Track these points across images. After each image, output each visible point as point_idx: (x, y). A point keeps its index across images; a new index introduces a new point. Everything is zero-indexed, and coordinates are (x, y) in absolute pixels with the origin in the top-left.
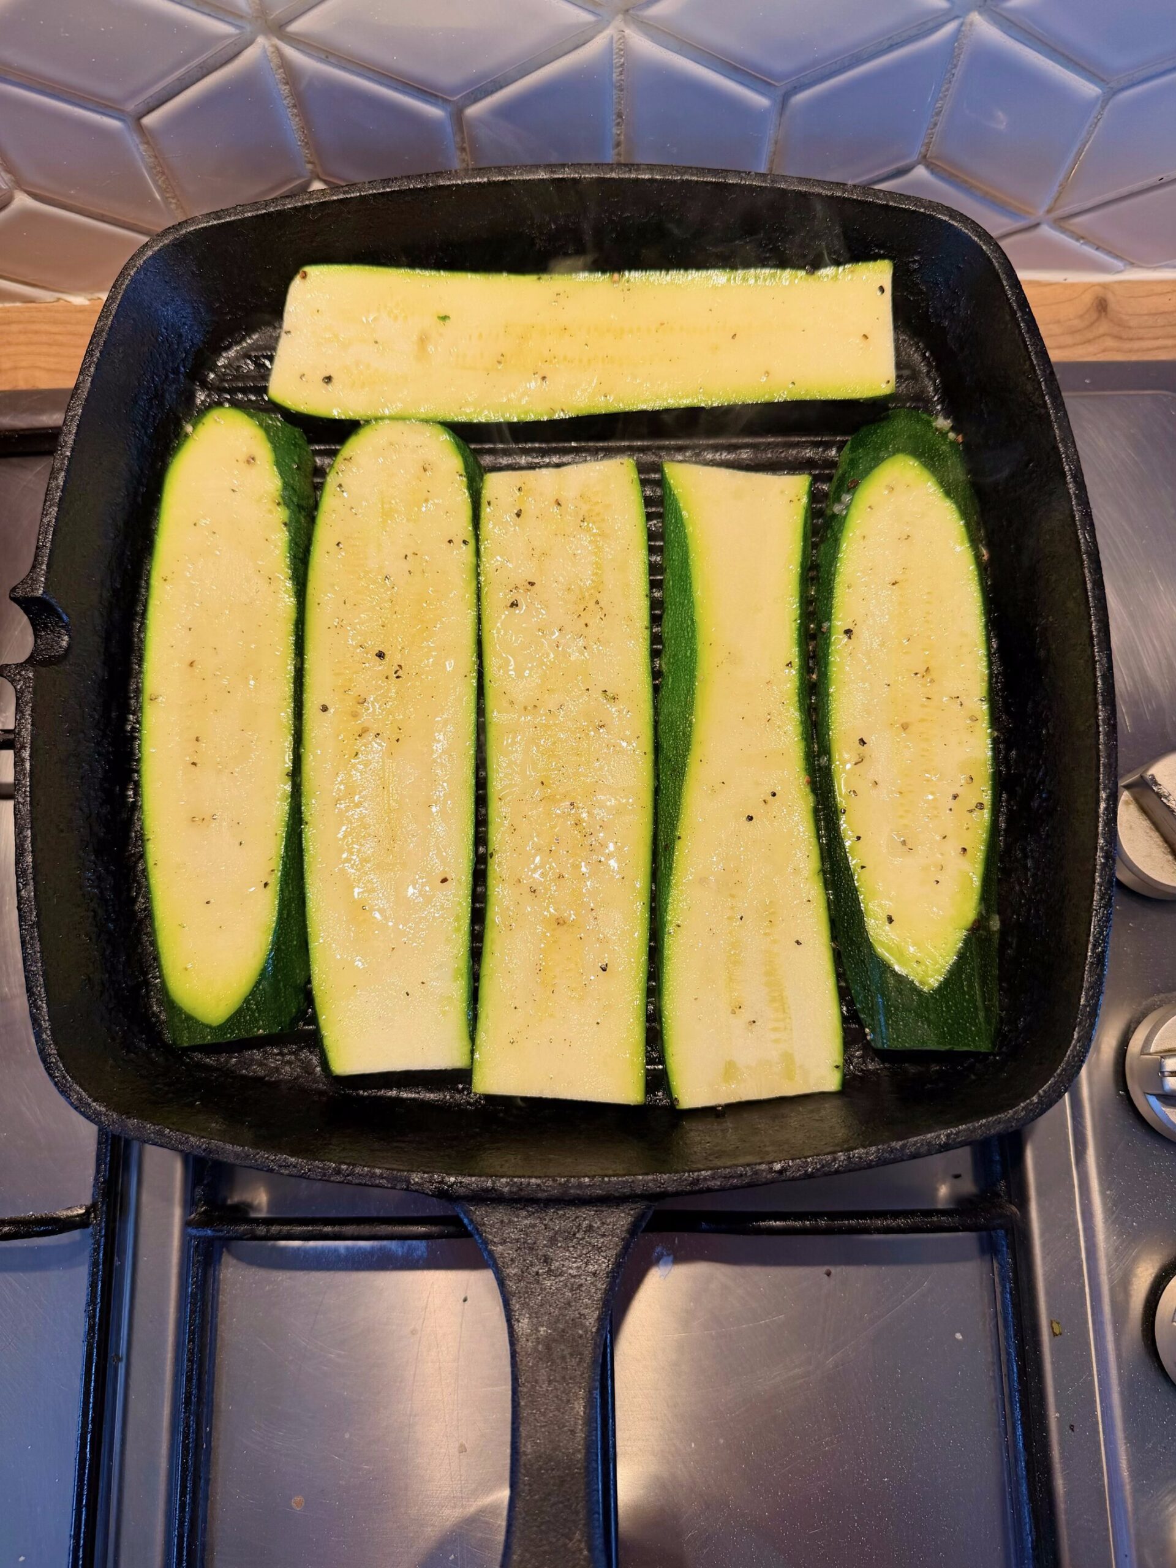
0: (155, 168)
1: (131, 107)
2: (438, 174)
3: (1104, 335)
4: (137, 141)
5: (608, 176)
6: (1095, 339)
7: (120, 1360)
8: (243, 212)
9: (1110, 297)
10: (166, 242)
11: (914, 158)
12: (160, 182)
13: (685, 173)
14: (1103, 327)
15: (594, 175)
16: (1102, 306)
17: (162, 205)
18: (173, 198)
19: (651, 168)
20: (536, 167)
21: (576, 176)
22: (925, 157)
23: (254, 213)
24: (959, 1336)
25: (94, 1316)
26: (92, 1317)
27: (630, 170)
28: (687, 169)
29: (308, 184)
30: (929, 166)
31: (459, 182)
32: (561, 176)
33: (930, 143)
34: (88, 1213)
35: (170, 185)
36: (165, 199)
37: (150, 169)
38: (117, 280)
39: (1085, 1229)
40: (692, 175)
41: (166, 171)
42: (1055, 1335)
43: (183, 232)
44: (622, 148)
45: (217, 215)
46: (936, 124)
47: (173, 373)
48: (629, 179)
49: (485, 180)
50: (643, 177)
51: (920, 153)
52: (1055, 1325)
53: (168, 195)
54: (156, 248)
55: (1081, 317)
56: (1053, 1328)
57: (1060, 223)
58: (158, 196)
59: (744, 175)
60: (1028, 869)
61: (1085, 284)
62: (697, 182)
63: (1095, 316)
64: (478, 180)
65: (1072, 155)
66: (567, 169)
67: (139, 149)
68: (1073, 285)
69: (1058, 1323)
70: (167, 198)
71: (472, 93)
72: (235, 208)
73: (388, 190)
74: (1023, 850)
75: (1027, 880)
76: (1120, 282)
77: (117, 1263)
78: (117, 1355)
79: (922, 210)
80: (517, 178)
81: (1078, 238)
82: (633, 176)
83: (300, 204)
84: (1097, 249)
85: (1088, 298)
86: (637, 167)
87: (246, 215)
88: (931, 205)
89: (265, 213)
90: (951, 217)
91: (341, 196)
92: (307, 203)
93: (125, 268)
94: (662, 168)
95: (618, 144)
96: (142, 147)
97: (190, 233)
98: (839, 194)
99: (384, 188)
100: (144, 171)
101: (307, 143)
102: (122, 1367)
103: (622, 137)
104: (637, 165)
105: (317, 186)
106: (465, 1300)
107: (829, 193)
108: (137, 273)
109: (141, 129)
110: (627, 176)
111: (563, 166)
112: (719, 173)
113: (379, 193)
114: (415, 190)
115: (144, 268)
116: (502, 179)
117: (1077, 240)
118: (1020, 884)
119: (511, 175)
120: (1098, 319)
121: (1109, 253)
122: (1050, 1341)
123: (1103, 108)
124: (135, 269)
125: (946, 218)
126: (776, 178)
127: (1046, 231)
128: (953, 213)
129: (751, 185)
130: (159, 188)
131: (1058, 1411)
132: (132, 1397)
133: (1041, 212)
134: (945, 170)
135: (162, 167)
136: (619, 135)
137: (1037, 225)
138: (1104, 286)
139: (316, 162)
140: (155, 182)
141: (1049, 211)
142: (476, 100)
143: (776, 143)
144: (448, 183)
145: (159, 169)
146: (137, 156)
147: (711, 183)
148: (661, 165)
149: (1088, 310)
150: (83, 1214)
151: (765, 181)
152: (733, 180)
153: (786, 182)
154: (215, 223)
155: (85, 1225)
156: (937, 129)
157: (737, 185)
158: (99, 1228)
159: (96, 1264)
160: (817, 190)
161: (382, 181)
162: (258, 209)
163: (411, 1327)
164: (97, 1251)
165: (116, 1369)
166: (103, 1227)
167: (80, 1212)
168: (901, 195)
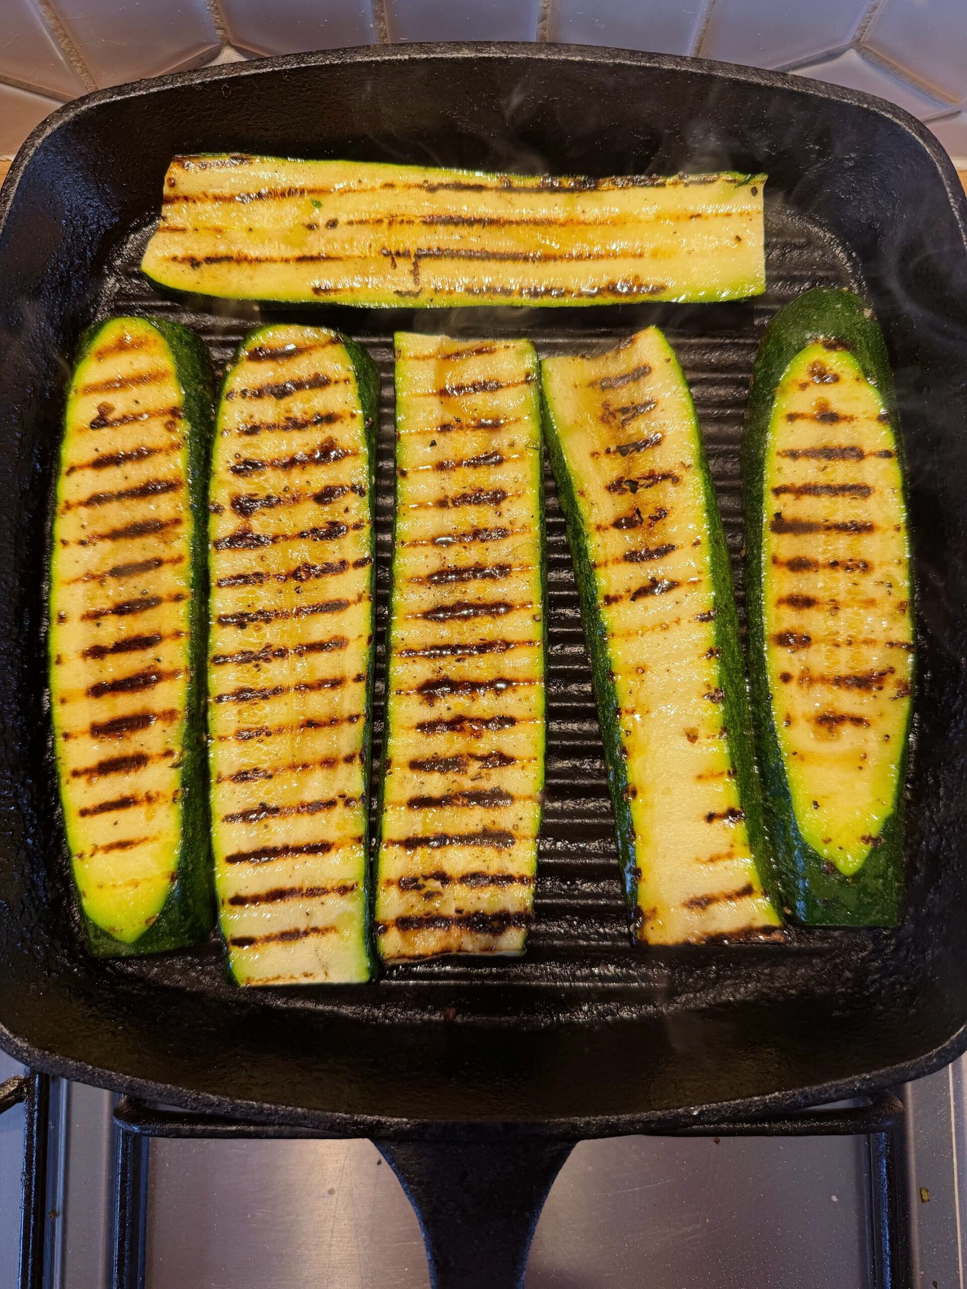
0: (56, 30)
2: (356, 50)
4: (36, 1)
5: (537, 57)
7: (56, 1214)
8: (147, 87)
10: (67, 119)
11: (848, 40)
12: (63, 46)
13: (617, 57)
17: (67, 68)
18: (78, 62)
19: (581, 49)
20: (458, 45)
21: (503, 55)
22: (858, 41)
23: (160, 89)
24: (834, 1198)
25: (31, 1184)
26: (28, 1187)
27: (560, 51)
28: (619, 52)
30: (861, 51)
31: (378, 58)
32: (487, 55)
33: (865, 27)
35: (74, 48)
36: (69, 63)
37: (52, 31)
39: (956, 1107)
41: (68, 33)
42: (923, 1201)
43: (84, 108)
44: (547, 23)
46: (875, 8)
47: (80, 258)
48: (559, 61)
49: (407, 57)
50: (573, 58)
51: (854, 36)
52: (924, 1193)
53: (72, 59)
54: (56, 126)
56: (922, 1196)
58: (61, 58)
59: (678, 60)
60: (940, 799)
62: (630, 66)
64: (399, 57)
66: (492, 48)
67: (37, 10)
69: (927, 1191)
70: (71, 62)
72: (140, 82)
73: (303, 65)
74: (936, 778)
75: (939, 810)
77: (51, 1127)
78: (54, 1211)
79: (865, 106)
80: (440, 56)
82: (563, 57)
83: (208, 79)
86: (567, 47)
87: (151, 90)
88: (874, 100)
89: (172, 89)
90: (894, 114)
91: (253, 72)
92: (216, 78)
94: (593, 49)
95: (544, 18)
96: (42, 8)
98: (779, 85)
99: (298, 63)
100: (46, 33)
101: (217, 8)
102: (59, 1221)
103: (549, 11)
104: (568, 45)
105: (229, 56)
107: (769, 84)
108: (35, 154)
110: (556, 57)
111: (489, 44)
112: (653, 58)
113: (293, 69)
114: (332, 65)
115: (43, 148)
116: (425, 56)
118: (932, 812)
119: (433, 52)
122: (919, 1206)
124: (34, 149)
125: (889, 116)
126: (712, 65)
128: (894, 109)
129: (685, 72)
130: (62, 51)
131: (923, 1269)
133: (964, 101)
134: (876, 55)
135: (64, 29)
136: (545, 8)
137: (960, 112)
139: (226, 27)
140: (58, 45)
143: (708, 21)
144: (367, 59)
145: (61, 31)
146: (37, 17)
147: (645, 68)
148: (592, 47)
150: (15, 1091)
151: (701, 68)
152: (668, 66)
153: (724, 69)
154: (119, 98)
155: (20, 1100)
156: (876, 13)
157: (673, 71)
158: (33, 1099)
159: (29, 1137)
160: (756, 80)
161: (296, 55)
162: (164, 84)
163: (329, 1187)
164: (30, 1125)
165: (53, 1224)
166: (36, 1100)
167: (12, 1089)
168: (843, 88)
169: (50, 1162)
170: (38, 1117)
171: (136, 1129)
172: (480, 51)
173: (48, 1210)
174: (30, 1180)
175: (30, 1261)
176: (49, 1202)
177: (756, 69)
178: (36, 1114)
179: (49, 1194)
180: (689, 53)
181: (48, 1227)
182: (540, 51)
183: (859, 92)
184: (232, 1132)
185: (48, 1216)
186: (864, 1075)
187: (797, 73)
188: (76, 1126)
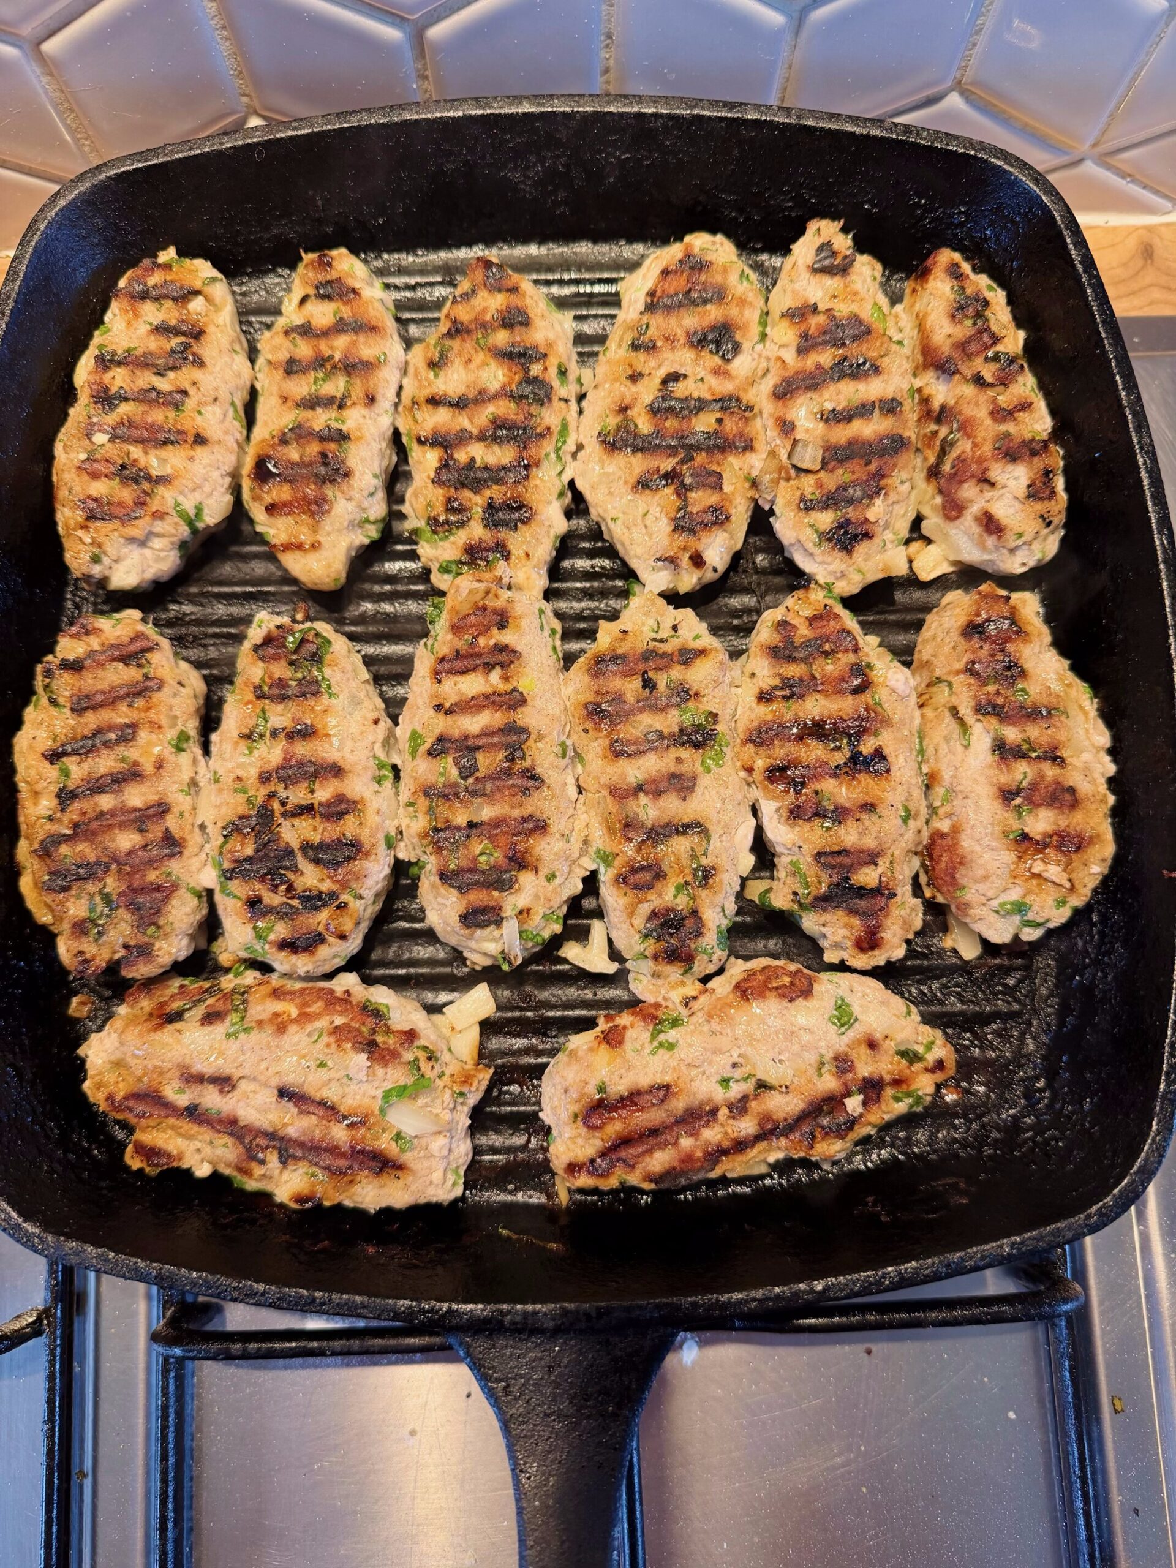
0: (62, 104)
1: (27, 30)
2: (402, 107)
3: (1151, 285)
4: (38, 70)
5: (606, 110)
6: (1140, 290)
7: (85, 1476)
8: (172, 152)
9: (1157, 243)
10: (82, 189)
11: (949, 83)
12: (69, 121)
13: (694, 107)
14: (1150, 276)
15: (588, 109)
16: (1147, 252)
17: (73, 146)
18: (86, 139)
19: (655, 100)
20: (518, 99)
21: (568, 109)
22: (960, 82)
23: (186, 154)
24: (1012, 1415)
25: (53, 1435)
26: (50, 1437)
27: (631, 103)
28: (696, 102)
29: (244, 120)
30: (965, 94)
31: (429, 116)
32: (550, 110)
33: (966, 67)
34: (39, 1320)
35: (81, 124)
36: (76, 140)
37: (56, 106)
38: (24, 236)
39: (1147, 1297)
40: (703, 108)
41: (75, 107)
42: (1116, 1412)
43: (102, 177)
44: (611, 75)
45: (141, 155)
46: (974, 45)
48: (630, 113)
49: (460, 114)
50: (646, 110)
51: (955, 78)
52: (1117, 1402)
53: (79, 136)
54: (70, 197)
55: (1125, 265)
56: (1114, 1405)
57: (1105, 159)
58: (68, 137)
59: (763, 109)
61: (1128, 227)
62: (709, 117)
63: (1140, 263)
64: (452, 114)
65: (1127, 80)
66: (556, 101)
67: (41, 82)
68: (1115, 228)
69: (1120, 1399)
70: (79, 139)
71: (435, 10)
72: (162, 148)
73: (345, 125)
76: (1168, 225)
77: (77, 1369)
78: (81, 1471)
79: (973, 153)
81: (1123, 175)
82: (635, 110)
83: (240, 143)
84: (1144, 188)
85: (1132, 243)
86: (639, 99)
87: (176, 156)
88: (983, 147)
89: (200, 154)
90: (1005, 160)
91: (290, 133)
92: (249, 141)
93: (35, 221)
94: (667, 100)
95: (607, 71)
96: (45, 80)
97: (110, 178)
98: (877, 133)
100: (50, 108)
101: (241, 72)
102: (88, 1483)
103: (612, 62)
104: (638, 97)
105: (254, 122)
106: (469, 1396)
107: (865, 132)
108: (47, 227)
109: (41, 59)
110: (627, 110)
111: (551, 97)
112: (735, 107)
115: (56, 221)
116: (481, 112)
117: (1123, 178)
119: (490, 108)
120: (1143, 267)
121: (1157, 192)
122: (1112, 1419)
123: (1167, 25)
124: (46, 222)
125: (999, 163)
126: (801, 114)
127: (1090, 167)
128: (1006, 156)
129: (772, 122)
130: (68, 127)
131: (1120, 1493)
132: (101, 1519)
133: (1085, 147)
134: (980, 97)
135: (70, 103)
136: (608, 59)
137: (1081, 161)
138: (1150, 229)
139: (253, 94)
140: (63, 121)
141: (1094, 145)
142: (439, 19)
143: (790, 67)
144: (416, 117)
145: (66, 105)
146: (41, 91)
147: (726, 118)
149: (1133, 257)
150: (34, 1322)
151: (789, 116)
152: (751, 116)
153: (814, 118)
154: (140, 165)
155: (38, 1333)
156: (976, 50)
157: (757, 121)
158: (54, 1333)
159: (51, 1377)
160: (850, 128)
161: (338, 115)
162: (191, 149)
163: (410, 1428)
164: (52, 1363)
165: (81, 1487)
166: (58, 1332)
167: (31, 1320)
168: (947, 134)
169: (75, 1412)
170: (62, 1353)
171: (178, 1352)
172: (543, 105)
173: (75, 1470)
174: (52, 1429)
175: (54, 1529)
176: (75, 1460)
177: (850, 117)
178: (58, 1350)
179: (75, 1452)
180: (774, 101)
181: (74, 1490)
182: (609, 103)
183: (966, 139)
184: (291, 1349)
185: (74, 1478)
186: (1013, 1239)
187: (897, 120)
188: (106, 1366)
